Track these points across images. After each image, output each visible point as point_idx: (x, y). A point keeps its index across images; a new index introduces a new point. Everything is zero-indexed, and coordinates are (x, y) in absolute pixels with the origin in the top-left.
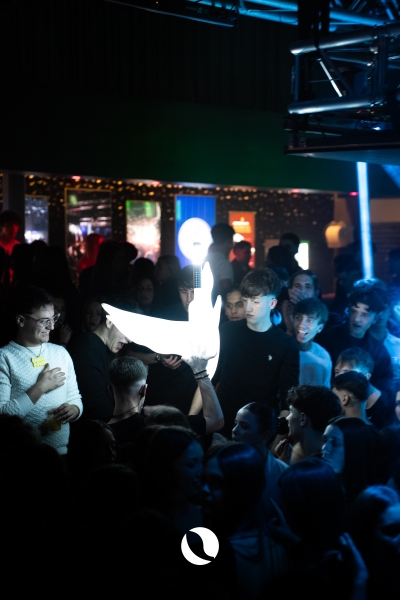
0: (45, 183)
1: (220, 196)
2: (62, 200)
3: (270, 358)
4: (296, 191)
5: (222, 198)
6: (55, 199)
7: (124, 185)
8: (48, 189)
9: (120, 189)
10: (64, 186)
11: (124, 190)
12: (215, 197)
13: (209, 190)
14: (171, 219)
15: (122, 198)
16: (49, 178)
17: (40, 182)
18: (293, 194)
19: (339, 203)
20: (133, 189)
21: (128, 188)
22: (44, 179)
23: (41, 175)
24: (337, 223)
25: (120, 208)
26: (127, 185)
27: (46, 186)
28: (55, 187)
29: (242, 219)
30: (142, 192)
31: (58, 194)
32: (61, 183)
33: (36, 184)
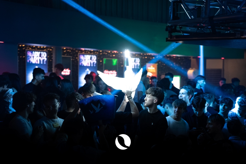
0: (70, 51)
1: (143, 57)
2: (77, 58)
3: (152, 124)
4: (174, 55)
5: (143, 58)
6: (74, 58)
7: (103, 52)
8: (71, 53)
9: (101, 54)
10: (78, 52)
11: (103, 54)
12: (141, 57)
13: (138, 54)
14: (122, 66)
15: (102, 57)
16: (72, 49)
17: (68, 51)
18: (173, 56)
19: (193, 61)
20: (106, 54)
21: (104, 53)
22: (70, 49)
23: (68, 48)
24: (192, 69)
25: (101, 61)
26: (104, 52)
27: (71, 52)
28: (74, 52)
29: (152, 66)
30: (110, 55)
31: (75, 55)
32: (77, 51)
33: (67, 51)
